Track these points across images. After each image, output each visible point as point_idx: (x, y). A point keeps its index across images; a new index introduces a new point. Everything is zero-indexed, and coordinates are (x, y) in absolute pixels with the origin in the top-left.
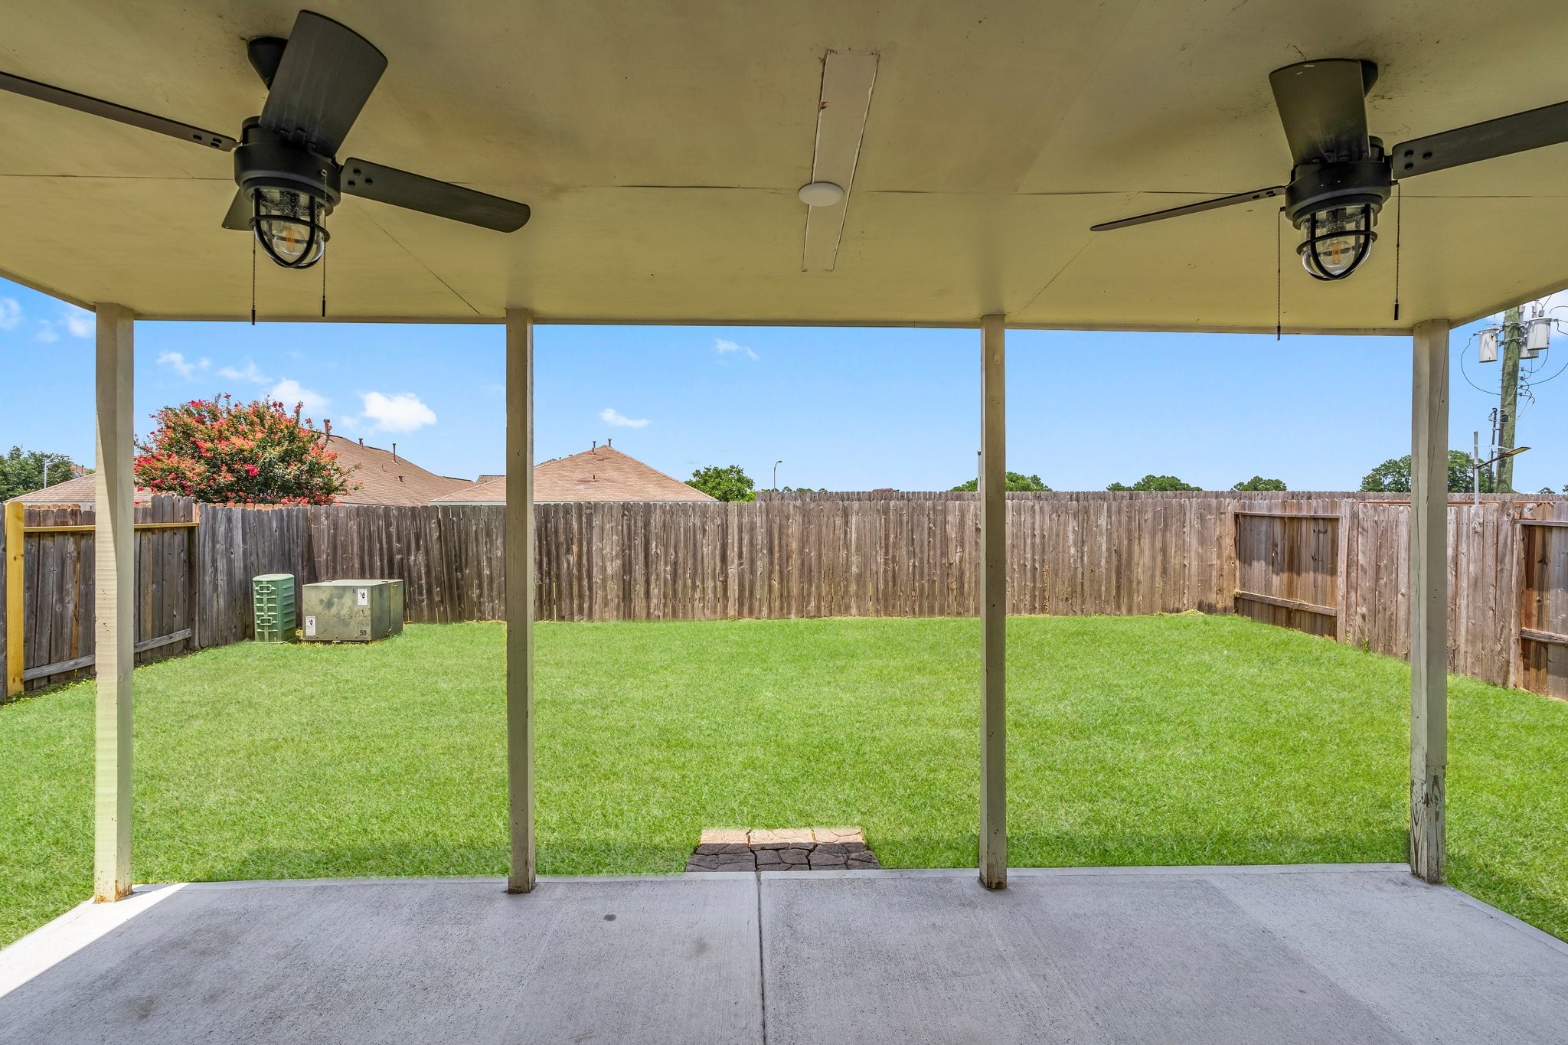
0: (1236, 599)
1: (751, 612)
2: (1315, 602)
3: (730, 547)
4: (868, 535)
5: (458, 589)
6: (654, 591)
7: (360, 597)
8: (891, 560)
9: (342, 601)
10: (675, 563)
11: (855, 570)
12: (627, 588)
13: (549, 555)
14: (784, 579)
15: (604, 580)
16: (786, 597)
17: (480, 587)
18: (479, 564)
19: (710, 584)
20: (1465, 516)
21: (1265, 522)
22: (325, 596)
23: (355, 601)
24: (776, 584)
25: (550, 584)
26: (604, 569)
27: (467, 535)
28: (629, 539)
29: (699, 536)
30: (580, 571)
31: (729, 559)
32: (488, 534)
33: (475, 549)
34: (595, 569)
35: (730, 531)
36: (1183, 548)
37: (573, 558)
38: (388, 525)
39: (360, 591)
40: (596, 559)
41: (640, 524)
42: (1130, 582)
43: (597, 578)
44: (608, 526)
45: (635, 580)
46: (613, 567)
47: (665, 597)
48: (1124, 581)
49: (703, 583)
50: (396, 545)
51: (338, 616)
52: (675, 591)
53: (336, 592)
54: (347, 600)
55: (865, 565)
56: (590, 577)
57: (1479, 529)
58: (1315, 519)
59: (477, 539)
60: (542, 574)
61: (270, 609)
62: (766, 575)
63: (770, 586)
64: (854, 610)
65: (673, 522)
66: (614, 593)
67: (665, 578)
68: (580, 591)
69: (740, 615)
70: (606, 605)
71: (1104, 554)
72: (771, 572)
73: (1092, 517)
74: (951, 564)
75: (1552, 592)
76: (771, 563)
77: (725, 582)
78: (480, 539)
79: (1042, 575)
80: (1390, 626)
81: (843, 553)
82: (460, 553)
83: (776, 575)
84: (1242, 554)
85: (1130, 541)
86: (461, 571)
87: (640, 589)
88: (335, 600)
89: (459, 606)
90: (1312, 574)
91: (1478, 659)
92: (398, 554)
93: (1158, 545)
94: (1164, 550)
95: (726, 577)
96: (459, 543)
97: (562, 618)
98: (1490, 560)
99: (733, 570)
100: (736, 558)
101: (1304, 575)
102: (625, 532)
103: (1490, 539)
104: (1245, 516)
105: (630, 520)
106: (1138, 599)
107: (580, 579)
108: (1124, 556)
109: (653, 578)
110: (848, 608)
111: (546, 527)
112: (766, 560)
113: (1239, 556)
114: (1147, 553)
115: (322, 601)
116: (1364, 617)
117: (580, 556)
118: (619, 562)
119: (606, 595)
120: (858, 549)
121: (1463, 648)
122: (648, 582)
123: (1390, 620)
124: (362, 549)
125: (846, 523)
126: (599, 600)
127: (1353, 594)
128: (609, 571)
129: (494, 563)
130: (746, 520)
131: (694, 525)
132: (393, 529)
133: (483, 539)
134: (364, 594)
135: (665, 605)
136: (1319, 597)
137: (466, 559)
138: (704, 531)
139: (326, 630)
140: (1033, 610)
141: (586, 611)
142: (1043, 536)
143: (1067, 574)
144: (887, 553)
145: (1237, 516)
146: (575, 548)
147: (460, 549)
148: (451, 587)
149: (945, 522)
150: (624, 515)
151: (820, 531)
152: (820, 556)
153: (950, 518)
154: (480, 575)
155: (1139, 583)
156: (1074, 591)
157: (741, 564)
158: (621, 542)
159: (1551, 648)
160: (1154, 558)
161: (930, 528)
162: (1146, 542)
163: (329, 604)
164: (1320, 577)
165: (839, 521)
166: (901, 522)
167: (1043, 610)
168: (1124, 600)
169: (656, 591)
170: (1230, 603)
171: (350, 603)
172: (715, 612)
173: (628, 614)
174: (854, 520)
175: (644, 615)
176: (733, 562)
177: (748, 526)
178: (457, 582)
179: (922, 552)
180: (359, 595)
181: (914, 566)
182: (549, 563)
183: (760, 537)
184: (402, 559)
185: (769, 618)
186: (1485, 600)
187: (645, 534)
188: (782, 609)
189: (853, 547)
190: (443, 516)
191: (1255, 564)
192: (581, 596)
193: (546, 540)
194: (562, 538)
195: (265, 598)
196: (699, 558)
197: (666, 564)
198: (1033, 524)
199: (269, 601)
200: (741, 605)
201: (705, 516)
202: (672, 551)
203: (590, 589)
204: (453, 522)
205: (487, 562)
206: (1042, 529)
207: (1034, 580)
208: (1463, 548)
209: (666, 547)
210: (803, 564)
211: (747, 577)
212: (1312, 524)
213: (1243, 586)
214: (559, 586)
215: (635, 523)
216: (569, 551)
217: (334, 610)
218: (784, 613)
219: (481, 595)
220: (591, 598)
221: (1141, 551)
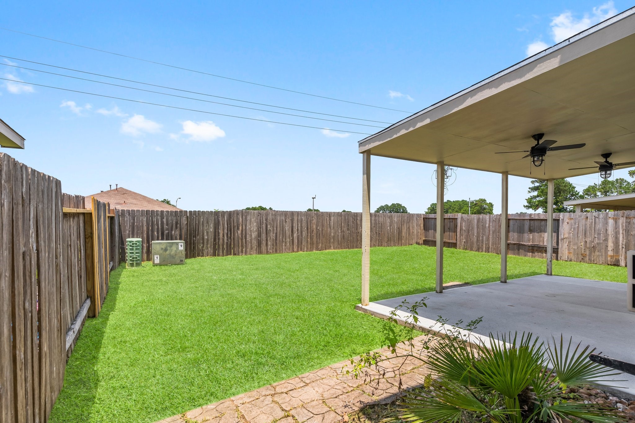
0: (424, 241)
1: (301, 250)
2: (449, 240)
3: (294, 227)
4: (336, 223)
5: (193, 244)
6: (269, 243)
7: (180, 246)
8: (342, 231)
9: (172, 248)
10: (276, 233)
11: (332, 234)
12: (259, 242)
13: (231, 231)
14: (311, 238)
15: (251, 240)
16: (312, 244)
17: (203, 243)
18: (203, 234)
19: (288, 240)
20: (491, 217)
21: (433, 219)
22: (164, 247)
23: (178, 248)
24: (309, 239)
25: (231, 241)
26: (251, 236)
27: (199, 222)
28: (260, 225)
29: (284, 224)
30: (242, 236)
31: (294, 232)
32: (207, 222)
33: (202, 228)
34: (248, 236)
35: (294, 222)
36: (413, 227)
37: (239, 232)
38: (162, 218)
39: (179, 244)
40: (248, 232)
41: (264, 219)
42: (401, 236)
43: (248, 239)
44: (253, 220)
45: (262, 239)
46: (254, 235)
47: (273, 246)
48: (400, 237)
49: (286, 240)
50: (165, 226)
51: (170, 254)
52: (276, 243)
53: (168, 245)
54: (174, 248)
55: (335, 233)
56: (246, 239)
57: (495, 220)
58: (449, 219)
59: (203, 224)
60: (228, 238)
61: (137, 253)
62: (306, 237)
63: (307, 240)
64: (332, 248)
65: (275, 218)
66: (255, 244)
67: (273, 238)
68: (242, 244)
69: (298, 251)
70: (252, 249)
71: (396, 229)
72: (307, 236)
73: (393, 218)
74: (358, 232)
75: (510, 233)
76: (308, 233)
77: (293, 240)
78: (204, 224)
79: (381, 235)
80: (472, 244)
81: (329, 229)
82: (196, 230)
83: (309, 237)
84: (425, 229)
85: (401, 225)
86: (196, 238)
87: (264, 243)
88: (169, 248)
89: (194, 251)
90: (448, 233)
91: (494, 249)
92: (166, 230)
93: (408, 226)
94: (409, 228)
95: (293, 238)
96: (196, 226)
97: (235, 254)
98: (497, 227)
99: (295, 235)
100: (296, 231)
101: (446, 233)
102: (259, 222)
103: (497, 222)
104: (426, 218)
105: (261, 218)
106: (403, 241)
107: (242, 239)
108: (400, 229)
109: (269, 239)
110: (331, 247)
111: (230, 220)
112: (306, 232)
113: (424, 229)
114: (405, 228)
115: (162, 249)
116: (465, 242)
117: (242, 231)
118: (257, 233)
119: (252, 245)
120: (333, 228)
121: (491, 247)
122: (267, 240)
123: (472, 242)
124: (148, 229)
125: (330, 219)
126: (249, 247)
127: (462, 237)
128: (253, 236)
129: (210, 234)
130: (299, 218)
131: (283, 219)
132: (165, 220)
133: (205, 224)
134: (182, 245)
135: (273, 248)
136: (451, 238)
137: (198, 232)
138: (286, 221)
139: (164, 261)
140: (379, 246)
141: (244, 251)
142: (381, 224)
143: (386, 235)
144: (341, 229)
145: (424, 218)
146: (240, 228)
147: (196, 228)
148: (190, 244)
149: (357, 219)
150: (258, 216)
151: (323, 222)
152: (322, 230)
153: (358, 218)
154: (203, 239)
155: (403, 237)
156: (389, 240)
157: (298, 233)
158: (257, 225)
159: (510, 245)
160: (407, 230)
161: (353, 221)
162: (405, 225)
163: (166, 250)
164: (451, 233)
165: (328, 219)
166: (345, 219)
167: (381, 246)
168: (400, 242)
169: (270, 243)
170: (423, 242)
171: (175, 249)
172: (290, 250)
173: (260, 252)
174: (332, 218)
175: (266, 252)
176: (295, 232)
177: (300, 220)
178: (193, 241)
179: (351, 229)
180: (179, 246)
181: (349, 233)
182: (231, 234)
183: (304, 224)
184: (168, 233)
185: (307, 251)
186: (496, 236)
187: (266, 223)
188: (311, 248)
189: (332, 228)
190: (189, 215)
191: (430, 231)
192: (242, 246)
193: (230, 225)
194: (236, 224)
195: (134, 248)
196: (284, 231)
197: (273, 234)
198: (379, 220)
199: (136, 249)
200: (298, 247)
201: (286, 216)
202: (275, 229)
203: (246, 243)
204: (194, 217)
205: (207, 233)
206: (381, 222)
207: (379, 237)
208: (491, 224)
209: (273, 227)
210: (317, 233)
211: (300, 237)
212: (448, 220)
213: (426, 237)
214: (234, 242)
215: (263, 218)
216: (238, 229)
217: (168, 252)
218: (311, 250)
219: (203, 247)
220: (246, 246)
221: (404, 228)
